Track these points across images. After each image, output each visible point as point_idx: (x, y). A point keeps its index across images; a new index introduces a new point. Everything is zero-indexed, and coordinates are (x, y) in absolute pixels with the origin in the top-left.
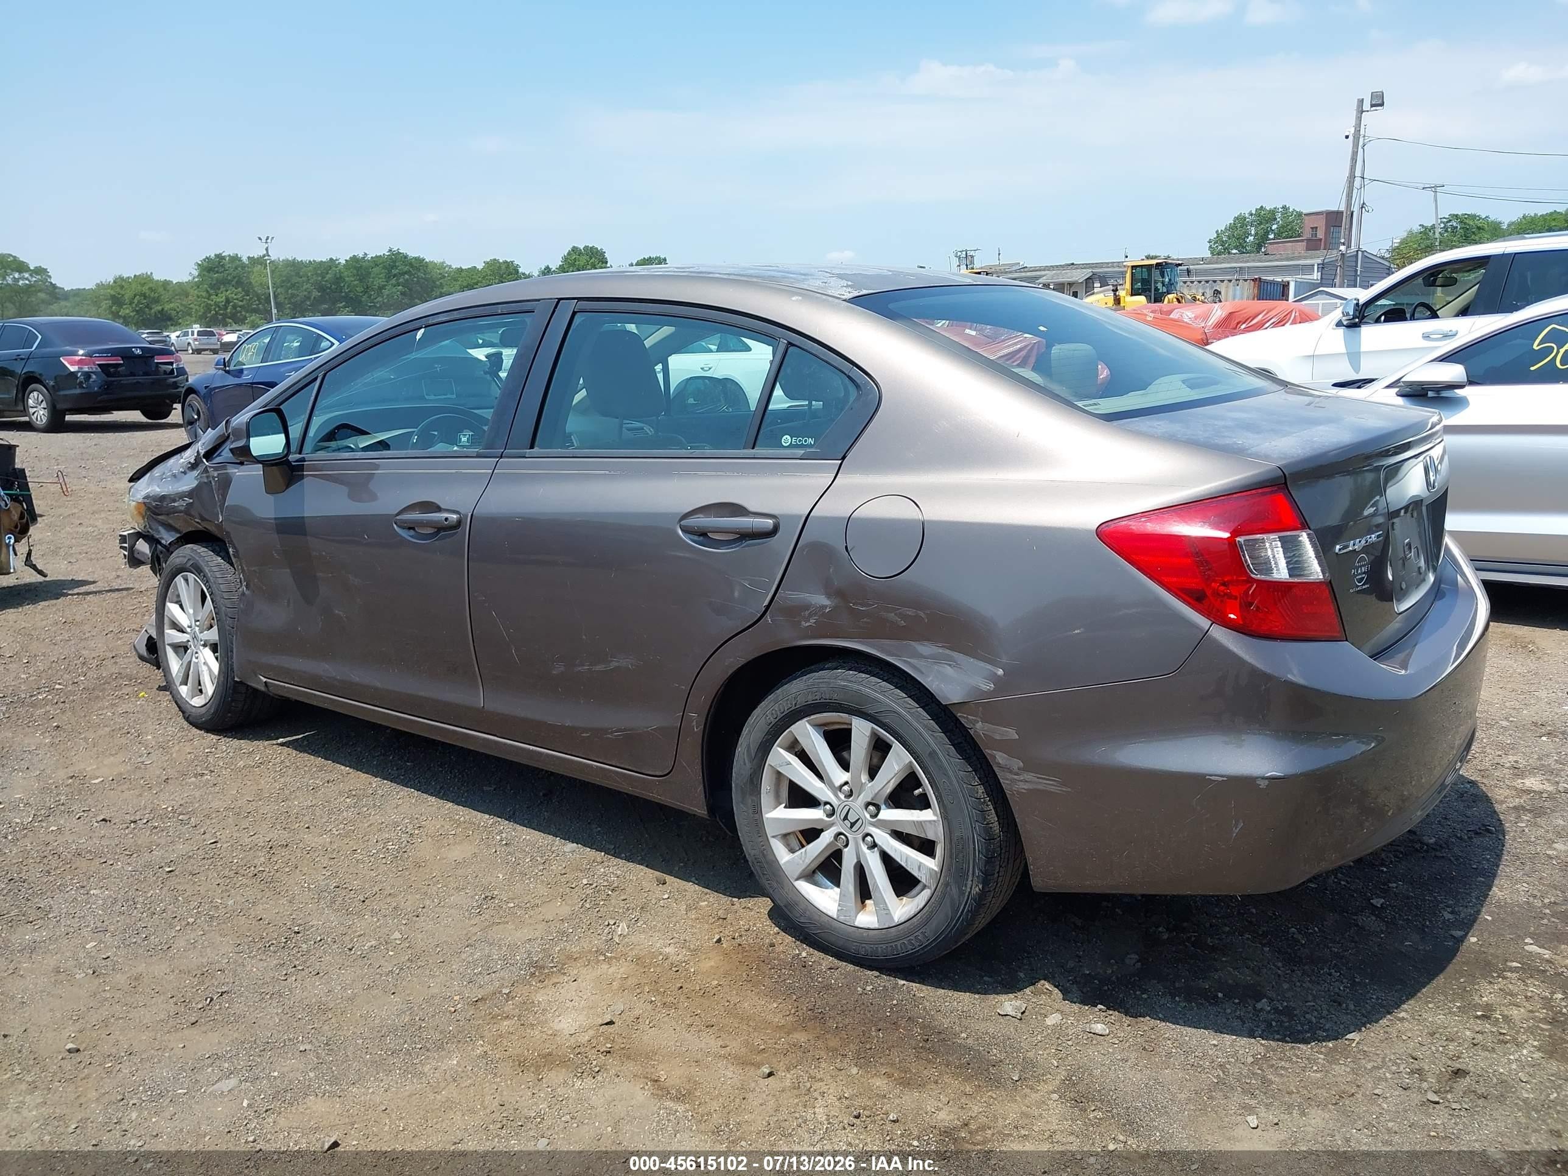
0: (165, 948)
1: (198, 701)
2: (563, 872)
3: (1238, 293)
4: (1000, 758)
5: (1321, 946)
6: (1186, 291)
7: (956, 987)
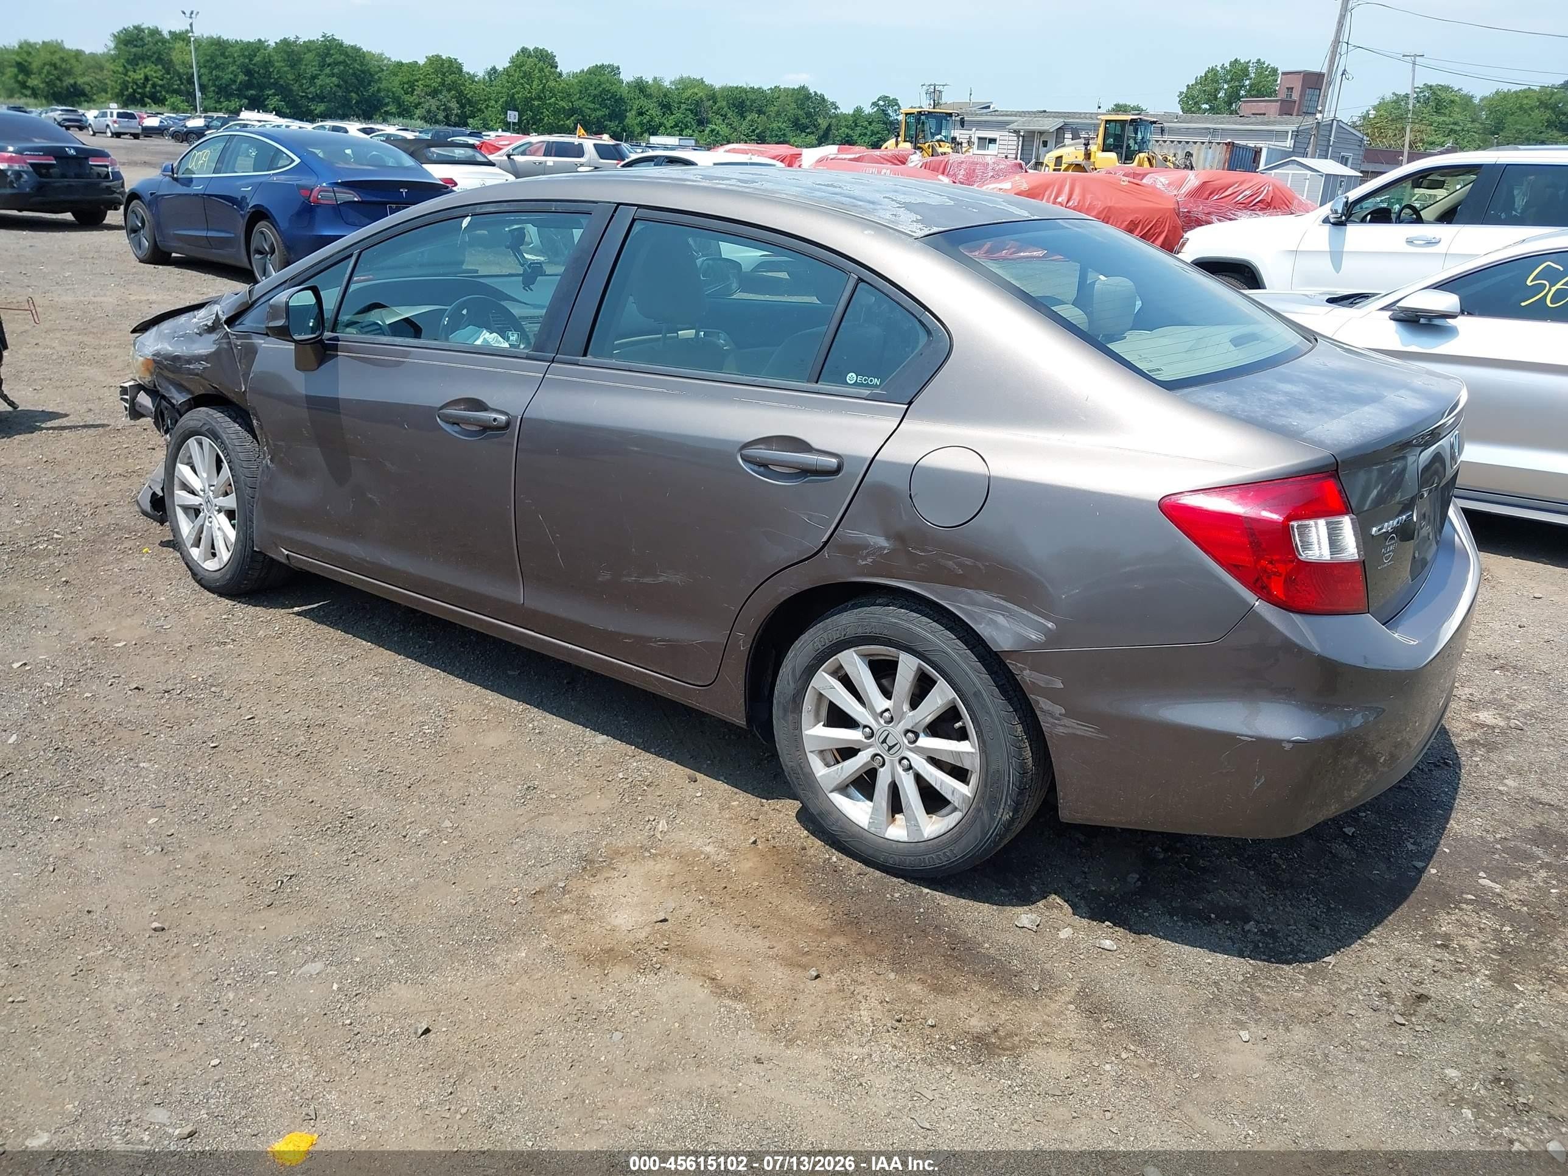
0: (226, 827)
1: (211, 565)
2: (598, 765)
3: (1210, 156)
4: (1044, 705)
5: (1300, 872)
6: (1157, 150)
7: (975, 897)
